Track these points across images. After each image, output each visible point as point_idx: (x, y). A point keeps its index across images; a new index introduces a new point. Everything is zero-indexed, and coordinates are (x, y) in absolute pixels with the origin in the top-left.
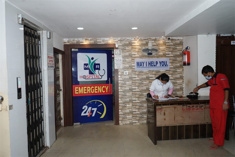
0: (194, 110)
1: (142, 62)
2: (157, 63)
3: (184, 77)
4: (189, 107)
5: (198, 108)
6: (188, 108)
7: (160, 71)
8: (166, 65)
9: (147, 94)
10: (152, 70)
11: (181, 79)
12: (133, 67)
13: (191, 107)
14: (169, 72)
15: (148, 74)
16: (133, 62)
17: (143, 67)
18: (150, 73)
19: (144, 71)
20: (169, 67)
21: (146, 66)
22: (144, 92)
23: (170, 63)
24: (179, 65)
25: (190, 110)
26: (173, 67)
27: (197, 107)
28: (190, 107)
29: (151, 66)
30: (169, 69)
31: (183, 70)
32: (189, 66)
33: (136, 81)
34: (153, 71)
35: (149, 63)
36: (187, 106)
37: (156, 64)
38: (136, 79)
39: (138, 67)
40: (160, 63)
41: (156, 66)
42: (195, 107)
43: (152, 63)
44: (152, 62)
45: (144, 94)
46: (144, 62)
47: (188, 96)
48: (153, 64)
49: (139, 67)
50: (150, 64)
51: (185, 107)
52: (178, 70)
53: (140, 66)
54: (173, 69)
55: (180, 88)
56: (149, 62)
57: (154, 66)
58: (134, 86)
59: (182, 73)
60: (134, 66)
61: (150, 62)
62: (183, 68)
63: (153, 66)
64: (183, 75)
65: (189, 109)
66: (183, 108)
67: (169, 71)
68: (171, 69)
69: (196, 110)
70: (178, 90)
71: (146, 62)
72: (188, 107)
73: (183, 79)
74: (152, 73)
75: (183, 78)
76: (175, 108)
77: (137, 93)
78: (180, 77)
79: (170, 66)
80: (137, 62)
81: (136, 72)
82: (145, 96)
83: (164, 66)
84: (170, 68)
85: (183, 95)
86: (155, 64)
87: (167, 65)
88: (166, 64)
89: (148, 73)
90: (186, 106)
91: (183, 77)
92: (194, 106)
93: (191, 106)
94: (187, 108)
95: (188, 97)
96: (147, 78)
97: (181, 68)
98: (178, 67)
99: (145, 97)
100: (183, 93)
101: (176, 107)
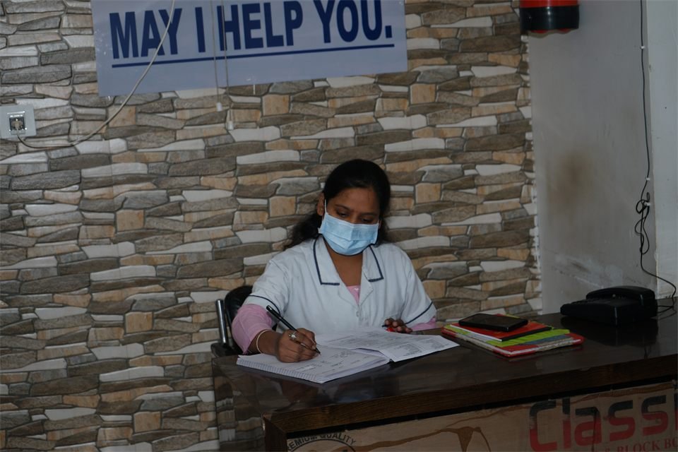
0: (629, 434)
1: (164, 14)
2: (294, 15)
3: (529, 129)
4: (590, 418)
5: (662, 415)
6: (580, 428)
7: (324, 89)
8: (372, 35)
9: (222, 295)
10: (251, 80)
11: (512, 146)
12: (79, 67)
13: (604, 411)
14: (404, 89)
15: (222, 118)
16: (79, 21)
17: (168, 56)
18: (237, 107)
19: (184, 94)
20: (403, 45)
21: (202, 48)
22: (198, 282)
23: (409, 10)
24: (486, 23)
25: (596, 438)
26: (432, 44)
27: (651, 408)
28: (594, 411)
29: (248, 46)
30: (402, 66)
31: (523, 67)
32: (572, 32)
33: (116, 189)
34: (262, 91)
35: (228, 17)
36: (573, 408)
37: (292, 25)
38: (118, 169)
39: (122, 60)
40: (325, 18)
41: (290, 42)
42: (635, 412)
43: (253, 17)
44: (254, 8)
45: (198, 297)
46: (178, 12)
47: (571, 316)
48: (256, 25)
49: (131, 59)
50: (233, 26)
51: (552, 421)
52: (479, 72)
53: (145, 54)
54: (438, 65)
55: (507, 225)
56: (220, 9)
57: (274, 41)
58: (97, 241)
59: (512, 95)
60: (88, 54)
61: (234, 8)
62: (522, 48)
63: (257, 43)
64: (526, 112)
65: (587, 434)
66: (534, 433)
67: (407, 79)
68: (421, 67)
69: (649, 431)
70: (491, 242)
71: (199, 12)
72: (580, 412)
73: (527, 146)
74: (259, 107)
75: (528, 136)
76: (465, 436)
77: (135, 294)
78: (503, 128)
79: (409, 32)
80: (114, 18)
81: (113, 111)
82: (203, 318)
83: (361, 38)
84: (413, 55)
85: (534, 278)
86: (279, 29)
87: (389, 34)
88: (372, 26)
89: (219, 108)
90: (559, 409)
91: (526, 125)
92: (628, 405)
93: (603, 402)
94: (574, 426)
95: (575, 331)
96: (211, 153)
97: (507, 48)
98: (480, 46)
99: (207, 325)
100: (531, 261)
101: (473, 424)
